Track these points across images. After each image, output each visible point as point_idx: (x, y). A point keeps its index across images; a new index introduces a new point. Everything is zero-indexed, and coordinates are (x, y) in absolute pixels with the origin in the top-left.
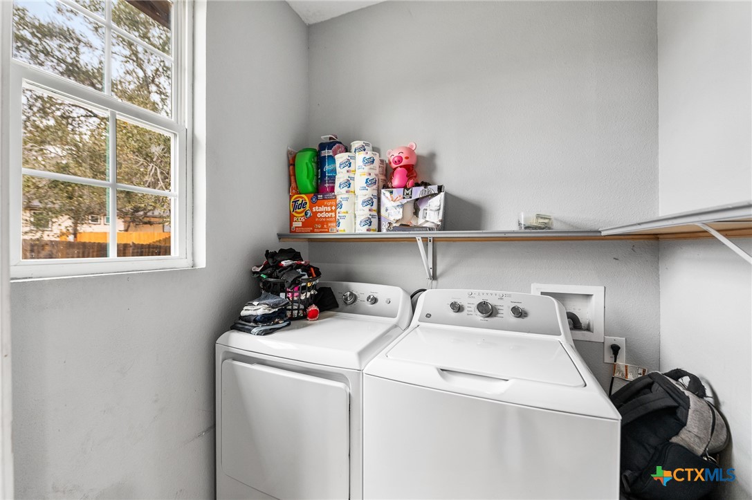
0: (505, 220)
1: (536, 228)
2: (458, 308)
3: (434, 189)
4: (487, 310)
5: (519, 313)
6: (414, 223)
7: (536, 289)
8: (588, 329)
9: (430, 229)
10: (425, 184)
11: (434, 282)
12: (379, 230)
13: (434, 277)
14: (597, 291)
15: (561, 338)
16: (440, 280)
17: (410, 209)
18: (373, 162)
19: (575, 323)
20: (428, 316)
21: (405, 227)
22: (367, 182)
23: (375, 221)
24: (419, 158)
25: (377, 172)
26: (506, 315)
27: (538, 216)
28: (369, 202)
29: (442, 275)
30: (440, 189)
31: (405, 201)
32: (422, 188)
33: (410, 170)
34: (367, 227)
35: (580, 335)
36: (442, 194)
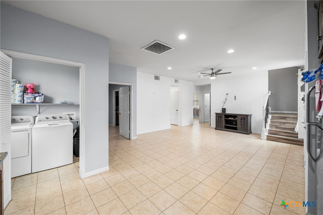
0: (58, 101)
1: (64, 103)
2: (47, 118)
3: (41, 94)
4: (54, 118)
5: (61, 118)
6: (35, 101)
7: (64, 114)
8: (74, 120)
9: (40, 103)
10: (39, 93)
11: (39, 114)
12: (24, 103)
13: (39, 113)
14: (75, 113)
15: (68, 120)
16: (41, 114)
17: (34, 98)
18: (22, 87)
19: (71, 119)
20: (40, 121)
21: (33, 102)
22: (20, 91)
23: (22, 101)
24: (35, 86)
25: (23, 89)
26: (58, 118)
27: (64, 101)
28: (21, 96)
29: (41, 112)
30: (43, 95)
31: (33, 96)
32: (38, 94)
33: (33, 89)
34: (20, 102)
35: (72, 121)
36: (43, 96)
